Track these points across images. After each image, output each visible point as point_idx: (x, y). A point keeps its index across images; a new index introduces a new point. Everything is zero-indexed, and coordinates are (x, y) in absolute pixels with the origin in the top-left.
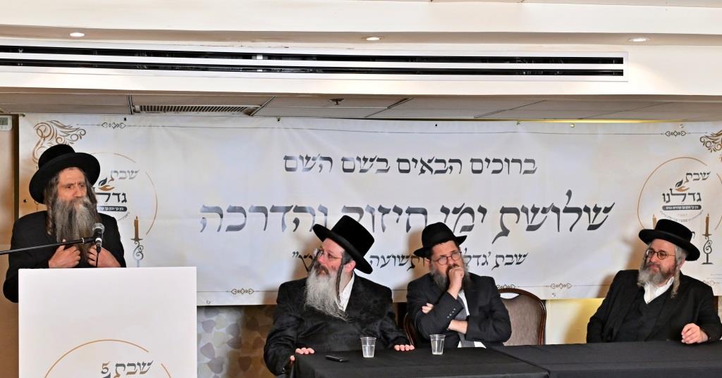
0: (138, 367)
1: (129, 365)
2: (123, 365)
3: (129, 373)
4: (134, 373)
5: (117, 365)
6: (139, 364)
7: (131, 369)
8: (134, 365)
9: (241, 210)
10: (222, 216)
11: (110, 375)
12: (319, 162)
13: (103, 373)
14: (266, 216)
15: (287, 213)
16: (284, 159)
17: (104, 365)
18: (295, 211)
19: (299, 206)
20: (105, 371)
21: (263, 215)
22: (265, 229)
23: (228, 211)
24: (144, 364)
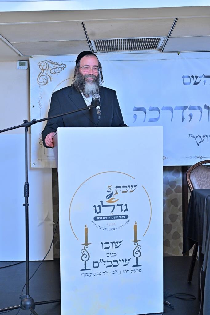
0: (128, 188)
1: (123, 187)
2: (120, 187)
3: (123, 192)
4: (126, 192)
5: (117, 187)
6: (129, 186)
7: (125, 189)
8: (126, 187)
9: (158, 109)
10: (145, 113)
11: (112, 193)
12: (203, 79)
13: (108, 192)
14: (172, 112)
15: (185, 111)
16: (183, 77)
17: (109, 187)
18: (190, 109)
19: (192, 105)
20: (109, 190)
21: (170, 112)
22: (171, 121)
23: (149, 110)
24: (132, 186)
